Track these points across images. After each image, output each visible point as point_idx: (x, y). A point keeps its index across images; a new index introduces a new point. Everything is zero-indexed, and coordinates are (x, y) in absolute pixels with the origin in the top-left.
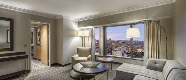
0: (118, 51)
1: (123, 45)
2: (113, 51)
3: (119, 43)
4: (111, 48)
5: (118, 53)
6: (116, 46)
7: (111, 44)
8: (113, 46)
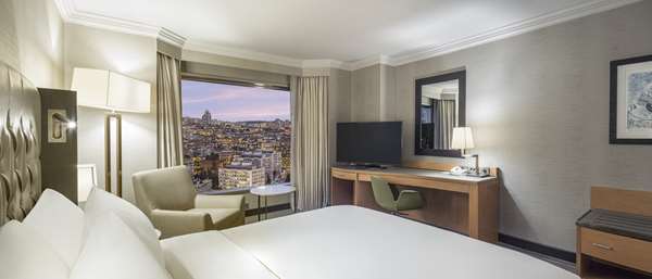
0: (244, 168)
1: (268, 142)
2: (220, 170)
3: (251, 131)
4: (213, 158)
5: (245, 178)
6: (235, 148)
7: (213, 136)
8: (220, 148)
